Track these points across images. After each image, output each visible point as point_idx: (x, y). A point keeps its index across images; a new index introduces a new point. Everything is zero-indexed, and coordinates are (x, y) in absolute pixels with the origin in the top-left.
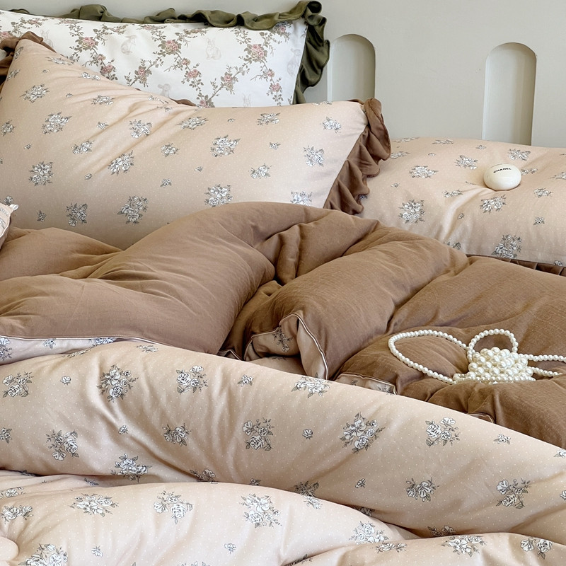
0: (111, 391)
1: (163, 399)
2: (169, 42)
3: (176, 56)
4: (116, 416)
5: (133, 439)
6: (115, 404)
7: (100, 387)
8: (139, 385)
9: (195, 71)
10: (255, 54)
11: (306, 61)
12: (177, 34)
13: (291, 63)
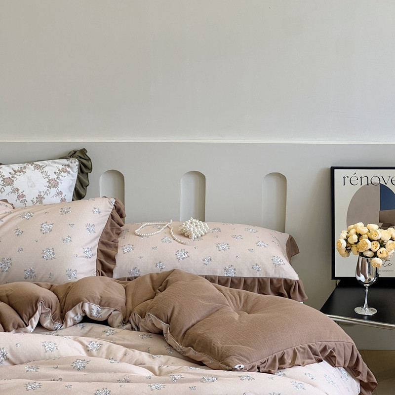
2: (7, 179)
3: (12, 186)
9: (22, 194)
10: (53, 184)
11: (79, 184)
12: (10, 173)
13: (71, 186)
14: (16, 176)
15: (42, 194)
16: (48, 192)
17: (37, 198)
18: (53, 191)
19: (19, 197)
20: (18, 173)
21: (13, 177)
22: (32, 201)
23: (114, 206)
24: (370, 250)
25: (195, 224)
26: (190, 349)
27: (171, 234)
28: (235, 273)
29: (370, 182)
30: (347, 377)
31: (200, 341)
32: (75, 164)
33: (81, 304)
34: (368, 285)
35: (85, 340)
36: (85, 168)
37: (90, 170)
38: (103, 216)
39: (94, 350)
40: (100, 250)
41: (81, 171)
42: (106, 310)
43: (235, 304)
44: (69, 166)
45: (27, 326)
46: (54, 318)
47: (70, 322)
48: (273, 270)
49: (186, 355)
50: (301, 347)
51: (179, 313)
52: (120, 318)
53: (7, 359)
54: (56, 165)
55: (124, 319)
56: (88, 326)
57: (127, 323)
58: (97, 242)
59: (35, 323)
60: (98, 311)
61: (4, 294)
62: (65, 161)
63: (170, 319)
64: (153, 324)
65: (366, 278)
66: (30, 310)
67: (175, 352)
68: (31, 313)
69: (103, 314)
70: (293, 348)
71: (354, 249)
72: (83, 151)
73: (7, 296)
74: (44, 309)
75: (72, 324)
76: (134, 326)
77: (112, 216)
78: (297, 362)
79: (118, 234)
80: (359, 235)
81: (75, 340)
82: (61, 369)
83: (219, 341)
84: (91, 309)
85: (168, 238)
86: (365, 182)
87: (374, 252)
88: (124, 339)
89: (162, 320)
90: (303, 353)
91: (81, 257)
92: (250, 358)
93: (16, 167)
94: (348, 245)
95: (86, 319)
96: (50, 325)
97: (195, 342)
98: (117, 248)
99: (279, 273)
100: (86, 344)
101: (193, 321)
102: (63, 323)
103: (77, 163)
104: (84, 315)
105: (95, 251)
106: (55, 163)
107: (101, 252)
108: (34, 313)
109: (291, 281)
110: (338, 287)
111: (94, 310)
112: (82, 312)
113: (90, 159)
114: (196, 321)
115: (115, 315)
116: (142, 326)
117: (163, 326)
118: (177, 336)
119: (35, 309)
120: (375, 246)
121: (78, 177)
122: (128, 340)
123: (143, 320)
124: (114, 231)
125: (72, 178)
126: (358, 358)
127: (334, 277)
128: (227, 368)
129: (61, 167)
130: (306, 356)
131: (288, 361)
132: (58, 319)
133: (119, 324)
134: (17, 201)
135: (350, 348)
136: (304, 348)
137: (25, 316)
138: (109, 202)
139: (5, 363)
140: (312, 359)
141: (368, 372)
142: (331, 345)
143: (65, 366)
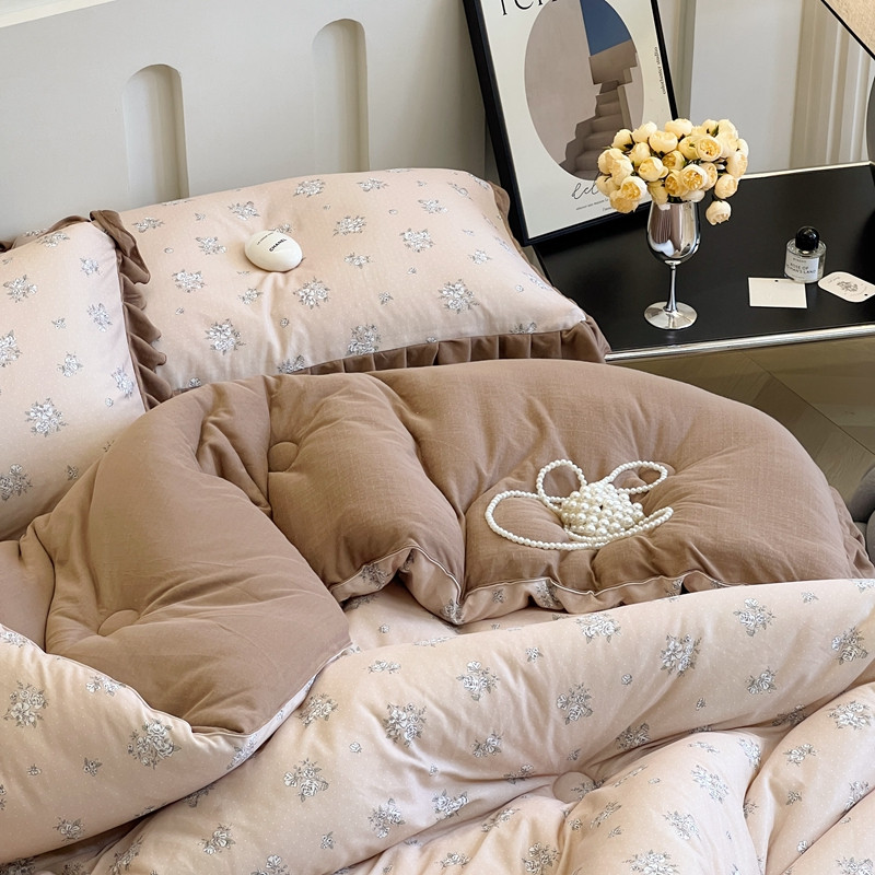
0: (406, 735)
1: (464, 717)
4: (420, 759)
5: (444, 774)
6: (413, 746)
7: (389, 736)
8: (432, 714)
34: (678, 262)
71: (660, 192)
87: (708, 190)
127: (525, 241)
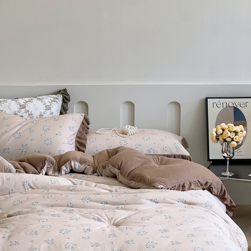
2: (22, 105)
3: (25, 109)
9: (31, 114)
10: (48, 108)
11: (62, 109)
12: (24, 102)
13: (58, 110)
14: (27, 104)
15: (42, 113)
16: (45, 112)
17: (39, 115)
18: (48, 112)
19: (29, 115)
20: (28, 102)
21: (25, 104)
22: (37, 117)
23: (84, 117)
24: (229, 137)
25: (130, 128)
26: (132, 182)
27: (116, 133)
28: (154, 152)
29: (228, 106)
30: (219, 202)
31: (138, 177)
32: (60, 97)
33: (69, 162)
34: (229, 159)
35: (73, 180)
36: (66, 100)
37: (69, 100)
38: (78, 123)
39: (78, 184)
40: (77, 141)
41: (64, 101)
42: (83, 165)
43: (156, 162)
44: (57, 98)
45: (40, 173)
46: (54, 170)
47: (63, 172)
48: (175, 150)
49: (130, 185)
50: (193, 181)
51: (125, 164)
52: (91, 170)
53: (31, 187)
54: (49, 98)
55: (94, 171)
56: (73, 175)
57: (95, 173)
58: (75, 136)
59: (44, 173)
60: (79, 166)
61: (26, 159)
62: (54, 96)
63: (120, 167)
64: (111, 171)
65: (227, 154)
66: (41, 165)
67: (123, 185)
68: (42, 167)
69: (82, 167)
70: (189, 181)
71: (221, 138)
72: (65, 90)
73: (28, 160)
74: (49, 165)
75: (64, 173)
76: (99, 175)
77: (83, 123)
78: (192, 187)
79: (86, 133)
80: (223, 130)
81: (67, 179)
82: (61, 190)
83: (148, 176)
84: (75, 165)
85: (115, 135)
86: (225, 106)
87: (232, 139)
88: (94, 180)
89: (116, 168)
90: (195, 184)
91: (67, 143)
92: (166, 183)
93: (27, 99)
94: (217, 136)
95: (72, 171)
96: (52, 174)
97: (135, 178)
98: (86, 140)
99: (179, 152)
100: (74, 181)
101: (133, 168)
102: (59, 173)
103: (62, 97)
104: (71, 169)
105: (74, 141)
106: (49, 97)
107: (77, 142)
108: (44, 166)
109: (185, 156)
110: (211, 164)
111: (77, 165)
112: (70, 167)
113: (69, 95)
114: (135, 168)
115: (88, 168)
116: (104, 174)
117: (116, 171)
118: (125, 176)
119: (44, 164)
120: (232, 135)
121: (62, 105)
122: (96, 180)
123: (104, 170)
124: (84, 132)
125: (59, 105)
126: (225, 191)
127: (209, 160)
128: (154, 188)
129: (52, 99)
130: (196, 185)
131: (187, 187)
132: (56, 171)
133: (91, 173)
134: (28, 117)
135: (220, 185)
136: (195, 181)
137: (38, 168)
138: (81, 115)
139: (30, 189)
140: (200, 187)
141: (230, 200)
142: (210, 181)
143: (64, 189)
